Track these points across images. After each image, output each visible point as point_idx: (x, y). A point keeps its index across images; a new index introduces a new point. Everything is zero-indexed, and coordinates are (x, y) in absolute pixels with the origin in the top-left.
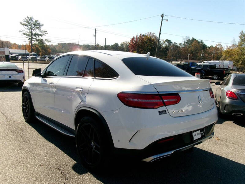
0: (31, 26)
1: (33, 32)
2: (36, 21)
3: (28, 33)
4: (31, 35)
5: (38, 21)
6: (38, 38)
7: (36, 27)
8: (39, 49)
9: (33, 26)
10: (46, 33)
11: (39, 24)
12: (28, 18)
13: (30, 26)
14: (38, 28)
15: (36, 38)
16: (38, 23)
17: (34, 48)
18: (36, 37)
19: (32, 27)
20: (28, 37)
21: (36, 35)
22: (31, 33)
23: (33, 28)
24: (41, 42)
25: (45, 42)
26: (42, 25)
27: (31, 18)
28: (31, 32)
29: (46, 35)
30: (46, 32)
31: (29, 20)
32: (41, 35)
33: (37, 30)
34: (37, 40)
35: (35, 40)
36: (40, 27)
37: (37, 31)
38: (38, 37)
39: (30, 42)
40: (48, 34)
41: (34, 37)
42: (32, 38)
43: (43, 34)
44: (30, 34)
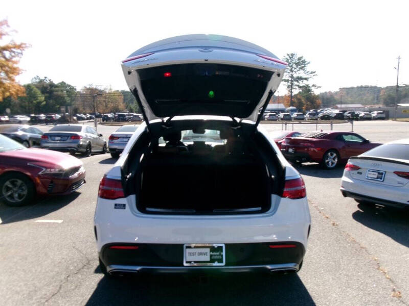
0: (293, 67)
1: (295, 75)
2: (299, 59)
3: (287, 79)
4: (292, 81)
5: (302, 57)
6: (301, 85)
7: (299, 67)
8: (303, 100)
9: (294, 66)
10: (314, 74)
11: (304, 62)
12: (288, 55)
13: (290, 66)
14: (301, 68)
15: (297, 84)
16: (302, 61)
17: (295, 100)
18: (298, 82)
19: (293, 69)
20: (286, 83)
21: (299, 79)
22: (292, 77)
23: (295, 68)
24: (307, 89)
25: (313, 89)
26: (309, 63)
27: (293, 55)
28: (292, 75)
29: (314, 77)
30: (314, 72)
31: (289, 58)
32: (306, 79)
33: (301, 71)
34: (300, 87)
35: (297, 87)
36: (304, 67)
37: (301, 74)
38: (302, 82)
39: (289, 91)
40: (316, 75)
41: (295, 83)
42: (292, 84)
43: (309, 77)
44: (290, 79)
